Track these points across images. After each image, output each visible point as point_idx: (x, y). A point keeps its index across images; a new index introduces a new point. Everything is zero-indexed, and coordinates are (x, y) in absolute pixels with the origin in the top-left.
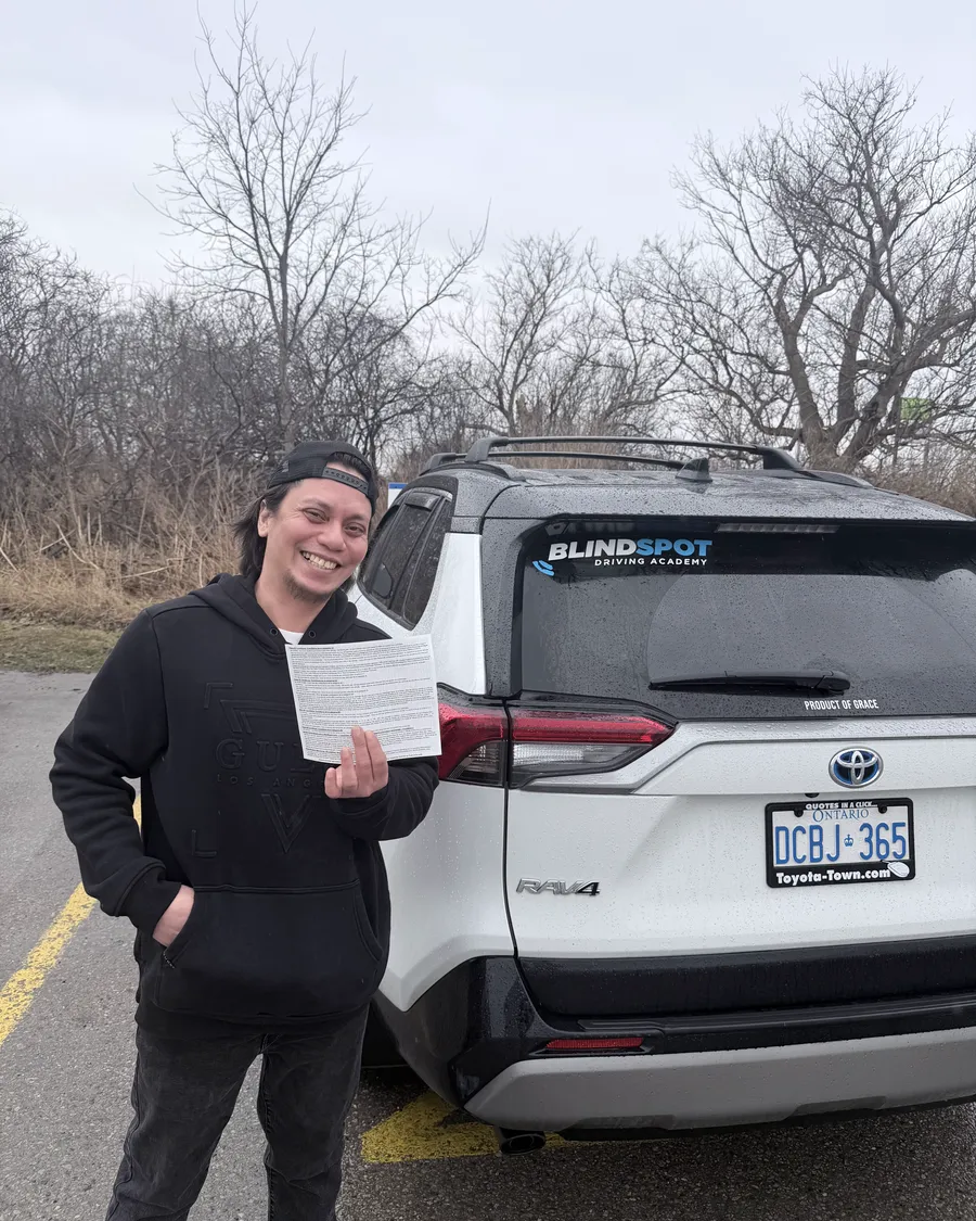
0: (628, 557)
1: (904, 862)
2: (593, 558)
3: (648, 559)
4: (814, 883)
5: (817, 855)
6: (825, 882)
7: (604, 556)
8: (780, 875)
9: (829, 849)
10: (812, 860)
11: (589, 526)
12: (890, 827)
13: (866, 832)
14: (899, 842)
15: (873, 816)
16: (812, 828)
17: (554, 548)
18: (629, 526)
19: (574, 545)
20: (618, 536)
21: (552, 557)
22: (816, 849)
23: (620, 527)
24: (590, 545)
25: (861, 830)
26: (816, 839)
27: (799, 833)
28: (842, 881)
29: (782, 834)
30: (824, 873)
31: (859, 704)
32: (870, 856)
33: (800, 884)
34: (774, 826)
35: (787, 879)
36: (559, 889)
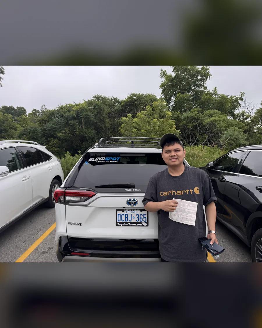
0: (103, 161)
1: (146, 223)
2: (96, 161)
3: (106, 161)
4: (125, 226)
5: (126, 220)
6: (128, 226)
7: (98, 160)
8: (118, 224)
9: (129, 219)
10: (125, 221)
11: (97, 155)
12: (143, 215)
13: (138, 216)
14: (145, 218)
15: (139, 213)
16: (126, 214)
17: (90, 159)
18: (105, 155)
19: (94, 158)
20: (102, 156)
21: (89, 161)
22: (126, 219)
23: (103, 155)
24: (97, 158)
25: (136, 215)
26: (126, 217)
27: (123, 215)
28: (132, 226)
29: (119, 215)
30: (128, 224)
31: (136, 190)
32: (138, 221)
33: (122, 226)
34: (118, 214)
35: (120, 225)
36: (74, 224)
